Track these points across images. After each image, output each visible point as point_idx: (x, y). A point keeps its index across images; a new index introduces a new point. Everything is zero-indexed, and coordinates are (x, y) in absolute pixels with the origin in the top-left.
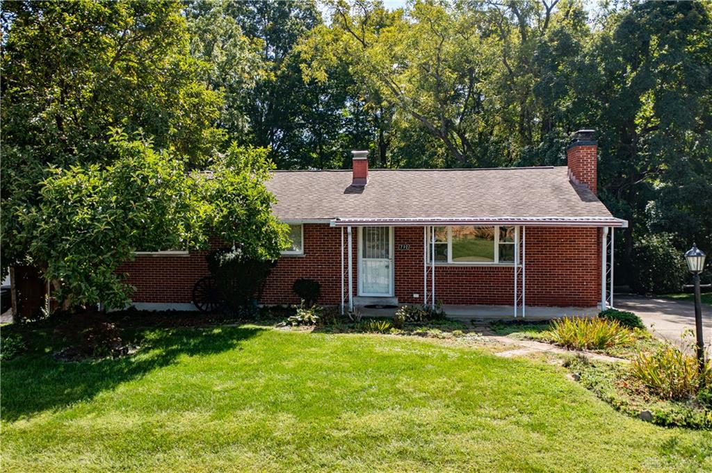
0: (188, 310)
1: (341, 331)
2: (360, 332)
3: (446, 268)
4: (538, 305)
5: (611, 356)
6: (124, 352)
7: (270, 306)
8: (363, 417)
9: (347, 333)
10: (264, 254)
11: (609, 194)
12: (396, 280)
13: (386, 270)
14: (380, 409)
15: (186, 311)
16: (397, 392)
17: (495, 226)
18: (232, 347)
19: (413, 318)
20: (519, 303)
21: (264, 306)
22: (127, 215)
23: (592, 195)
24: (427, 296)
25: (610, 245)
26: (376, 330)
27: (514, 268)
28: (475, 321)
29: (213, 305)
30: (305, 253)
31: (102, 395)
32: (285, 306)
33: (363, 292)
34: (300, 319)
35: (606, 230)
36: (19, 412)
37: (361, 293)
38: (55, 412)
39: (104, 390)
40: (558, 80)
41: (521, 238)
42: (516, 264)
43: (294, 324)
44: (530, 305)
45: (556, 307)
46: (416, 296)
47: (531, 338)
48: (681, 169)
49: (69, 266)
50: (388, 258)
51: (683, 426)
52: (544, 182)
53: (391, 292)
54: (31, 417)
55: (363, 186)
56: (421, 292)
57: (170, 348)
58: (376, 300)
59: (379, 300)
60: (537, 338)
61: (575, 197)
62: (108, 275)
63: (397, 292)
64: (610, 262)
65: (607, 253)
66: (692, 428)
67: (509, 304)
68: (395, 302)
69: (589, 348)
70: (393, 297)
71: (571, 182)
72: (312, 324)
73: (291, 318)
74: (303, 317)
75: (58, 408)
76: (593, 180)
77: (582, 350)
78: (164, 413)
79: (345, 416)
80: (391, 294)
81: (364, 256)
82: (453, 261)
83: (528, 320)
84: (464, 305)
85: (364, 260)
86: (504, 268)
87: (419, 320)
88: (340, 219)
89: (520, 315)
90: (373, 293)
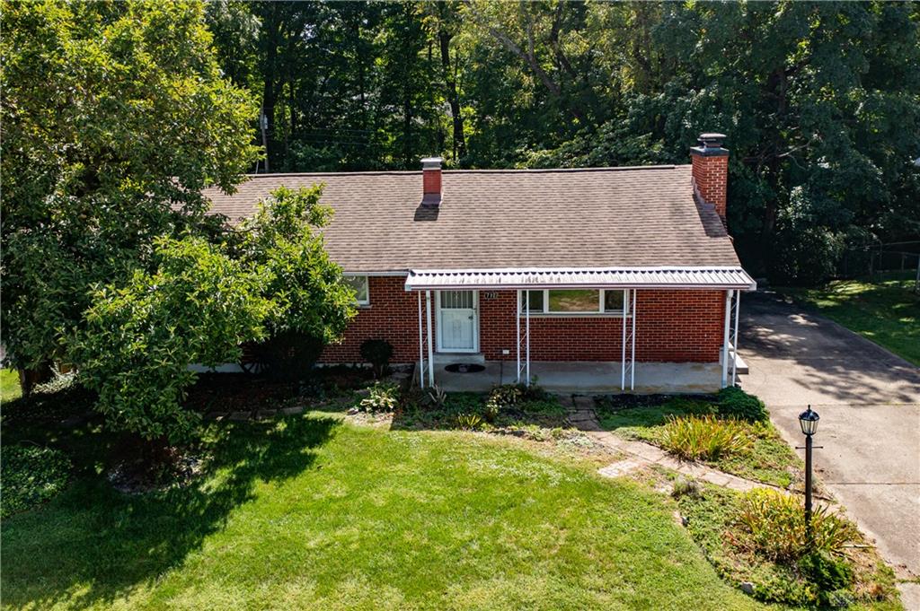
0: (232, 371)
1: (426, 426)
2: (447, 428)
3: (541, 319)
4: (650, 361)
5: (725, 473)
6: (188, 474)
7: (331, 365)
8: (469, 592)
9: (432, 429)
10: (330, 336)
11: (746, 167)
12: (481, 335)
13: (469, 321)
14: (485, 578)
15: (231, 373)
16: (501, 551)
17: (601, 290)
18: (307, 463)
19: (506, 400)
20: (628, 360)
21: (325, 366)
22: (187, 343)
23: (718, 225)
24: (521, 367)
25: (735, 308)
26: (466, 426)
27: (622, 319)
28: (576, 396)
29: (263, 366)
30: (371, 304)
31: (191, 557)
32: (349, 365)
33: (443, 347)
34: (375, 405)
35: (731, 294)
36: (114, 585)
37: (440, 349)
38: (150, 586)
39: (191, 550)
40: (684, 25)
41: (631, 299)
42: (625, 313)
43: (368, 409)
44: (640, 361)
45: (671, 363)
46: (506, 352)
47: (640, 439)
48: (837, 146)
49: (127, 401)
50: (472, 307)
51: (782, 602)
52: (662, 196)
53: (475, 346)
54: (128, 593)
55: (438, 205)
56: (513, 348)
57: (238, 465)
58: (458, 358)
59: (462, 358)
60: (646, 439)
61: (699, 228)
62: (169, 404)
63: (484, 348)
64: (734, 328)
65: (731, 317)
66: (790, 605)
67: (616, 360)
68: (481, 360)
69: (702, 459)
70: (478, 354)
71: (695, 196)
72: (389, 410)
73: (364, 402)
74: (378, 401)
75: (152, 579)
76: (722, 199)
77: (694, 461)
78: (265, 586)
79: (451, 589)
80: (476, 349)
81: (442, 307)
82: (550, 310)
83: (638, 394)
84: (563, 362)
85: (443, 309)
86: (610, 319)
87: (512, 402)
88: (415, 271)
89: (628, 388)
90: (455, 348)
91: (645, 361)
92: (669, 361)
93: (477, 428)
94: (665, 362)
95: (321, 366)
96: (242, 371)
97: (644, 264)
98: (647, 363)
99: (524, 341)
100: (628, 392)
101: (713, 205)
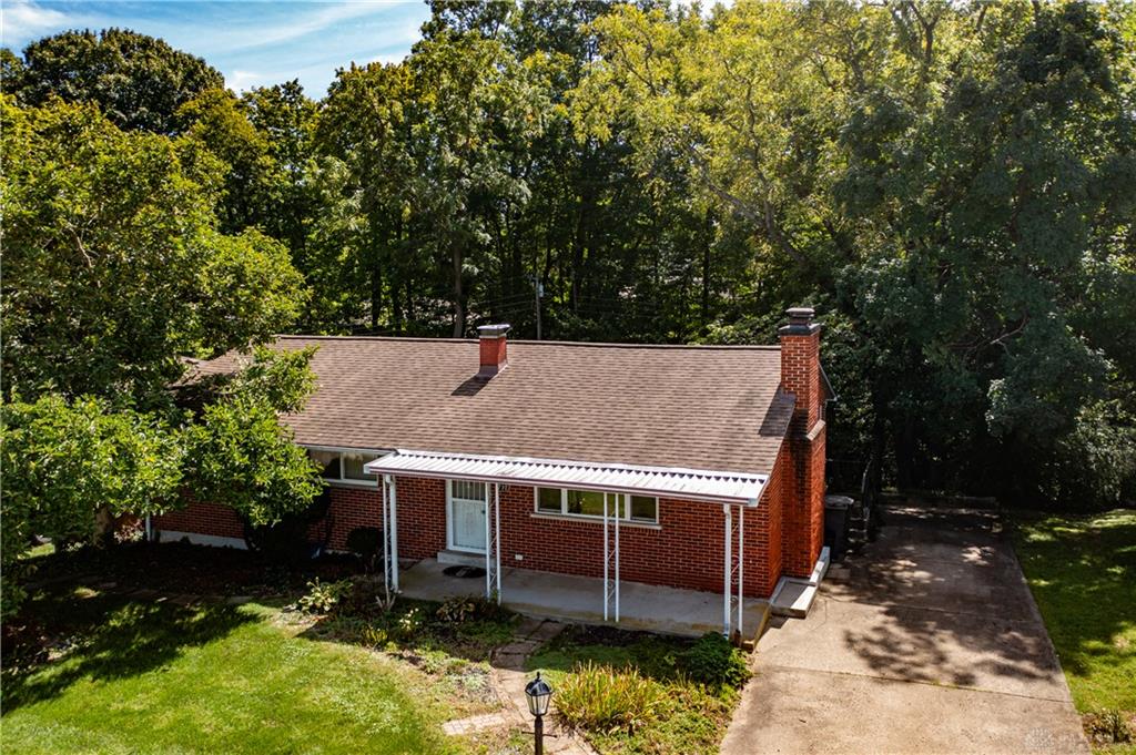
2: (353, 642)
3: (558, 521)
13: (483, 516)
23: (783, 420)
25: (737, 530)
26: (372, 642)
30: (380, 485)
33: (455, 544)
37: (450, 546)
43: (304, 608)
50: (484, 499)
55: (489, 379)
58: (466, 559)
61: (757, 422)
69: (586, 727)
72: (321, 613)
74: (316, 600)
76: (804, 389)
77: (574, 728)
81: (454, 496)
82: (569, 512)
83: (621, 628)
84: (582, 577)
85: (454, 499)
86: (636, 529)
87: (458, 620)
88: (399, 451)
89: (613, 618)
90: (467, 546)
91: (678, 587)
92: (708, 590)
93: (381, 646)
94: (702, 590)
95: (330, 552)
96: (246, 548)
97: (658, 464)
100: (610, 624)
101: (793, 397)
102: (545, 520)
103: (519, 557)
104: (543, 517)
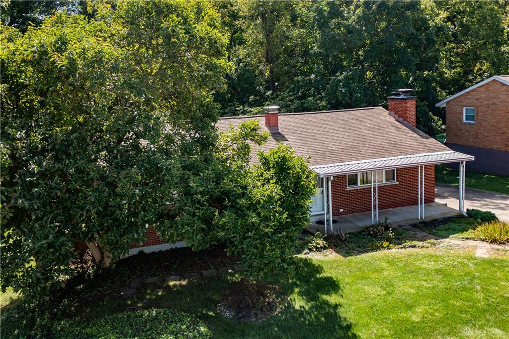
13: (322, 195)
26: (382, 247)
43: (314, 250)
47: (467, 238)
55: (280, 133)
60: (471, 238)
71: (397, 121)
72: (327, 248)
73: (310, 246)
82: (361, 184)
83: (426, 221)
86: (389, 185)
89: (421, 218)
90: (317, 212)
98: (406, 207)
99: (375, 199)
102: (352, 190)
103: (341, 210)
104: (351, 189)
